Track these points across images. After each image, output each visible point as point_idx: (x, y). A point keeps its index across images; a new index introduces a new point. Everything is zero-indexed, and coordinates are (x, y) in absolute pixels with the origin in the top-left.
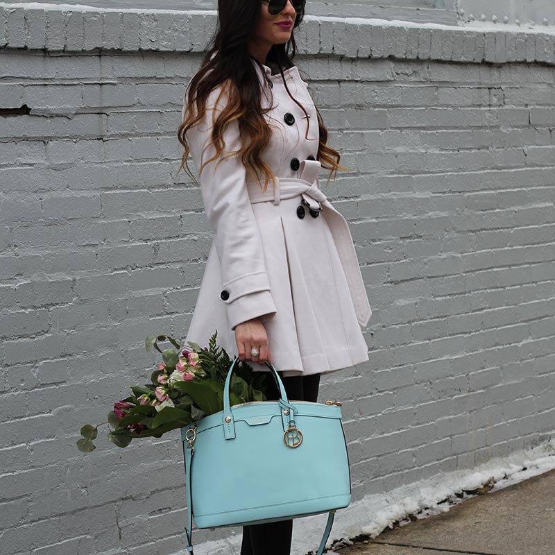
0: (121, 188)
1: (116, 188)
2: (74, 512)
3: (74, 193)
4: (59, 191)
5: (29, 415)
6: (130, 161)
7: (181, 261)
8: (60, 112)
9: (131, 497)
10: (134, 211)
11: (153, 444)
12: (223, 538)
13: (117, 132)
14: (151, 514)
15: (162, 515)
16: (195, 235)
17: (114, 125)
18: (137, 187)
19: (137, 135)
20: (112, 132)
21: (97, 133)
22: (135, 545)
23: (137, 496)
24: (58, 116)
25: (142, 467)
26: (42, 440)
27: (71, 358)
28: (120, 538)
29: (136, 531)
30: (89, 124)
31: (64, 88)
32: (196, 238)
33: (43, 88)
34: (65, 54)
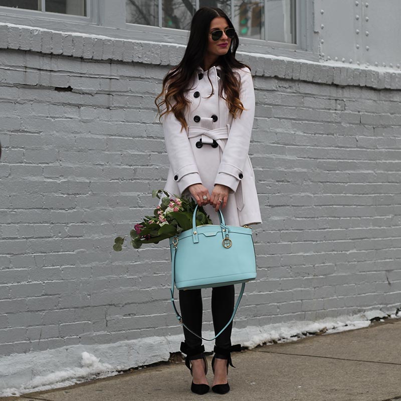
0: (118, 136)
1: (115, 135)
2: (82, 308)
3: (93, 136)
4: (85, 134)
5: (62, 252)
6: (123, 121)
7: (148, 179)
8: (88, 92)
9: (114, 305)
10: (124, 149)
11: (128, 277)
12: (164, 336)
13: (118, 105)
14: (124, 316)
15: (130, 317)
16: (158, 166)
17: (116, 101)
18: (127, 136)
19: (129, 108)
20: (115, 105)
21: (107, 105)
22: (114, 332)
23: (118, 304)
24: (86, 93)
25: (121, 289)
26: (68, 266)
27: (86, 224)
28: (107, 326)
29: (115, 324)
30: (103, 99)
31: (91, 79)
32: (157, 167)
33: (79, 78)
34: (92, 61)
